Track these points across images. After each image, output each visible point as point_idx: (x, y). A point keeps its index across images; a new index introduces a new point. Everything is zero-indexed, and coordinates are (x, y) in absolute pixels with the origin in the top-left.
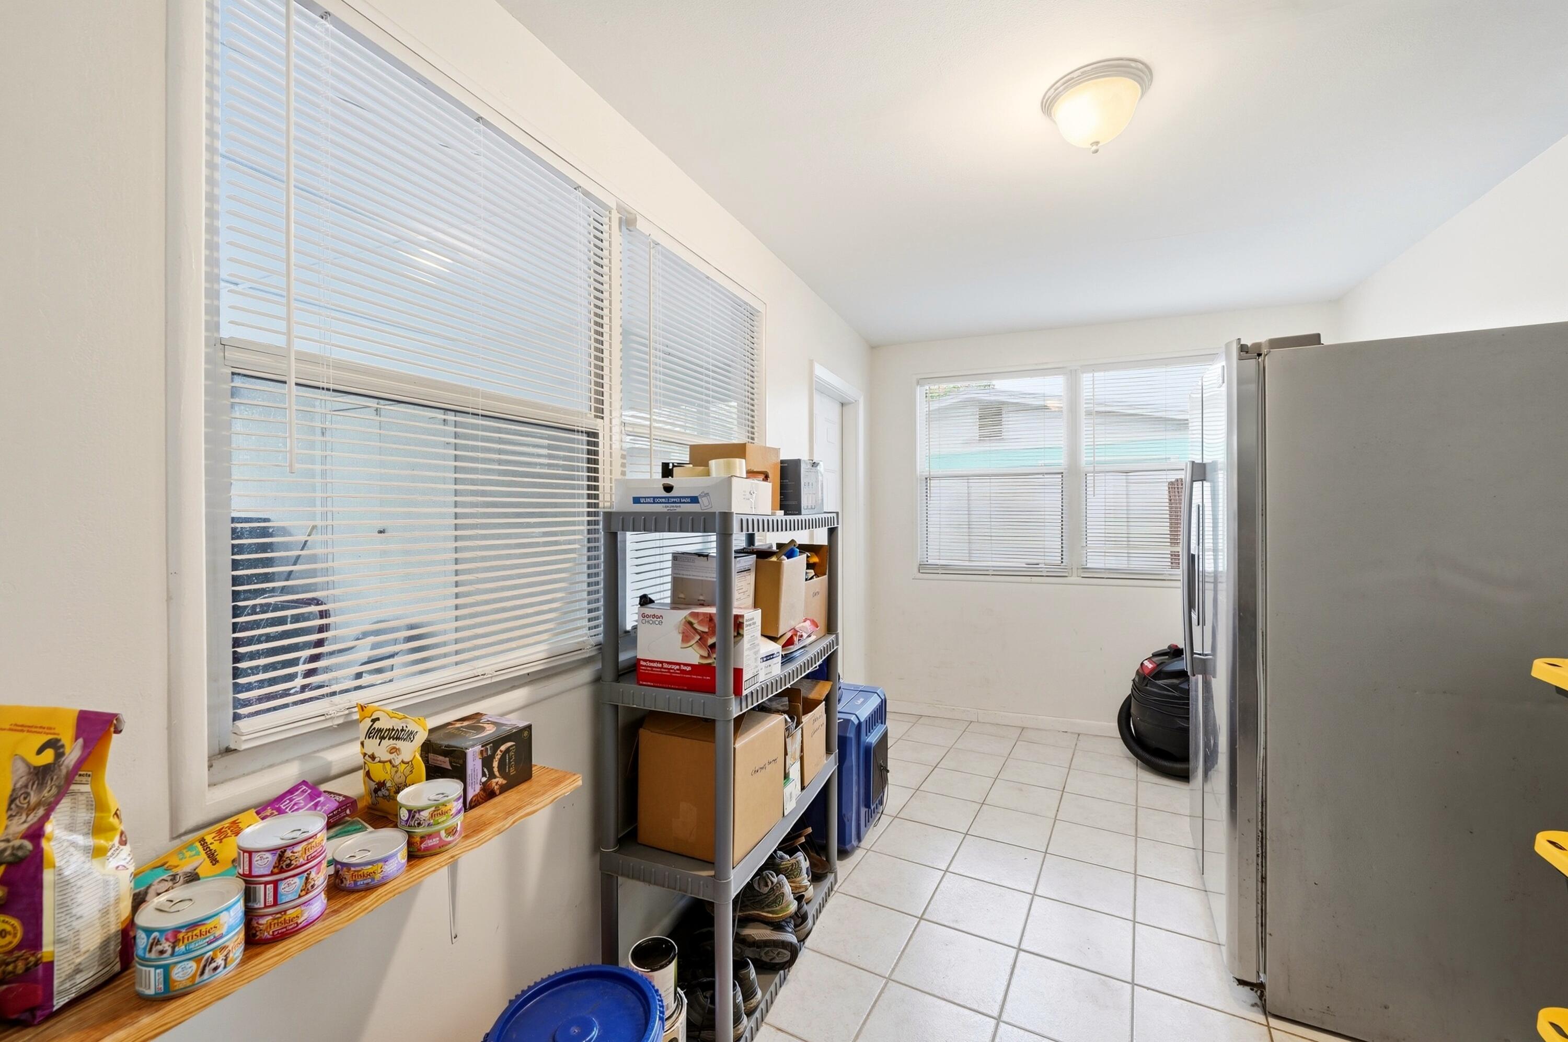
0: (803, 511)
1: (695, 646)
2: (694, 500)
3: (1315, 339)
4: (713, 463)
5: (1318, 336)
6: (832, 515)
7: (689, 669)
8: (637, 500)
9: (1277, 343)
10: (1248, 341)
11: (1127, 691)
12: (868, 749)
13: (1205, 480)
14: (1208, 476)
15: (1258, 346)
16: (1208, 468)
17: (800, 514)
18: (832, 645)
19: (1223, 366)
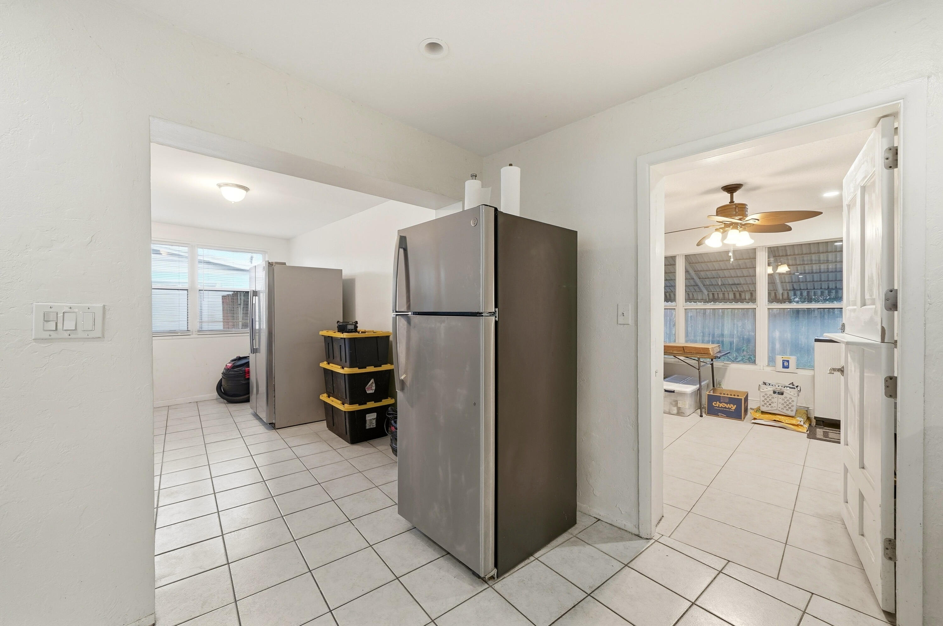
3: (285, 264)
5: (285, 263)
9: (277, 263)
10: (270, 261)
11: (220, 376)
13: (257, 296)
14: (258, 295)
15: (272, 262)
16: (258, 293)
19: (264, 267)
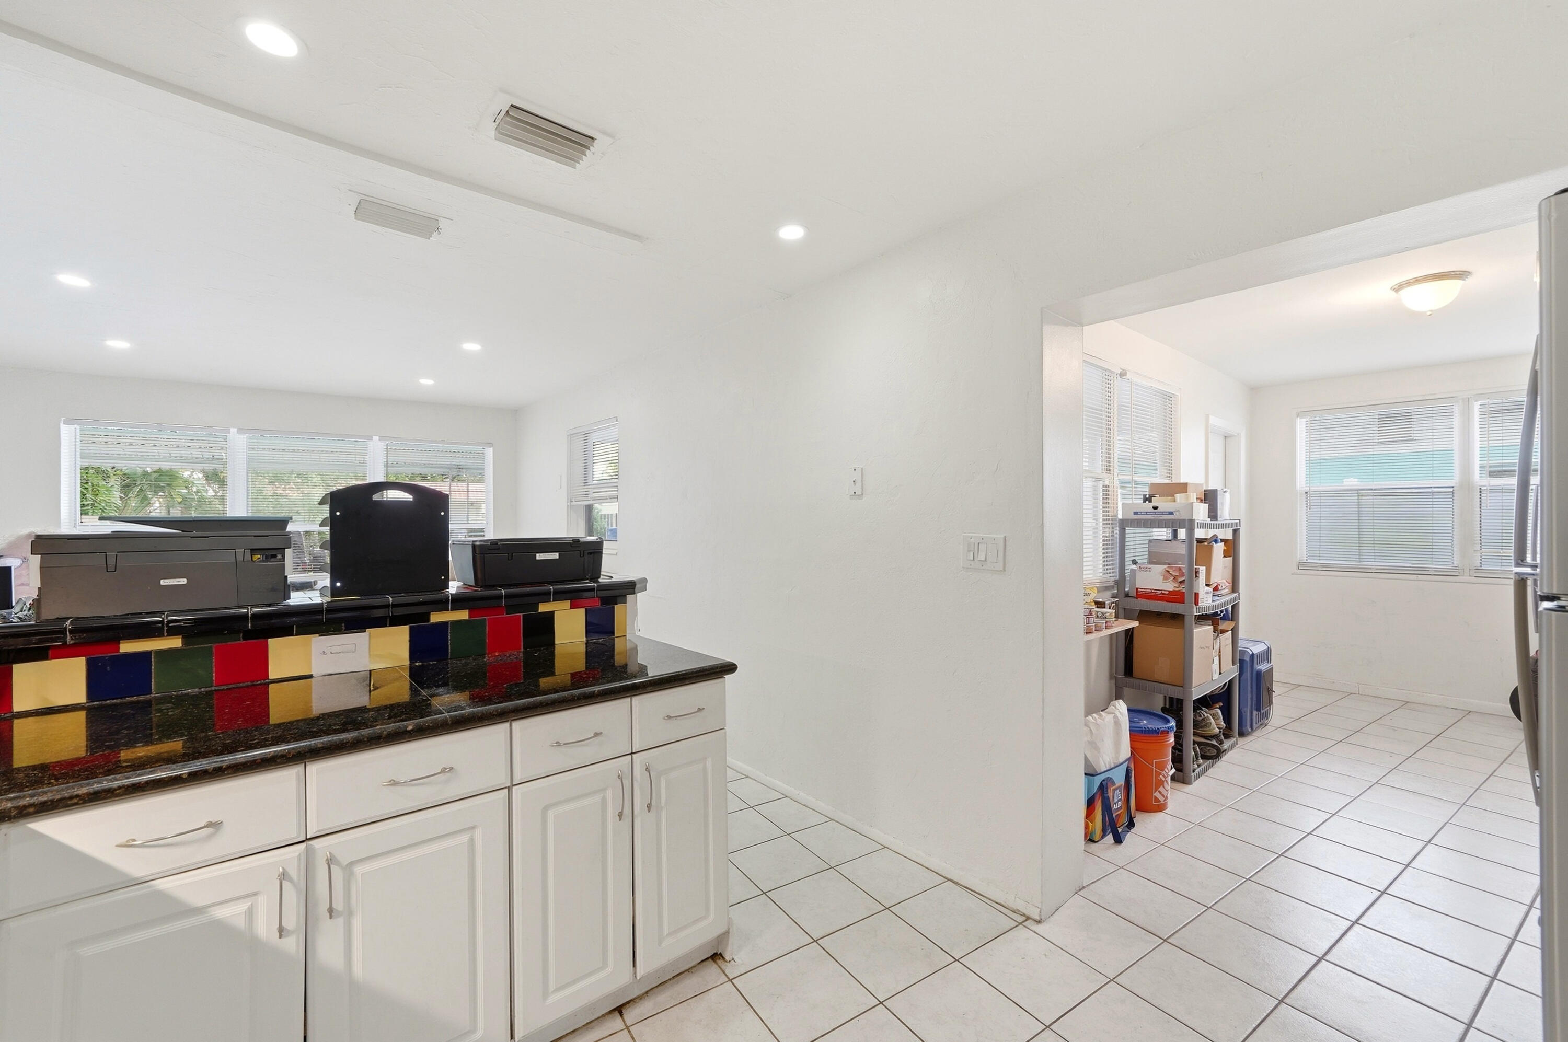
0: (1219, 519)
1: (1171, 582)
2: (1171, 513)
4: (1177, 496)
6: (1236, 521)
7: (1167, 592)
8: (1136, 513)
12: (1259, 673)
17: (1217, 520)
18: (1235, 599)
